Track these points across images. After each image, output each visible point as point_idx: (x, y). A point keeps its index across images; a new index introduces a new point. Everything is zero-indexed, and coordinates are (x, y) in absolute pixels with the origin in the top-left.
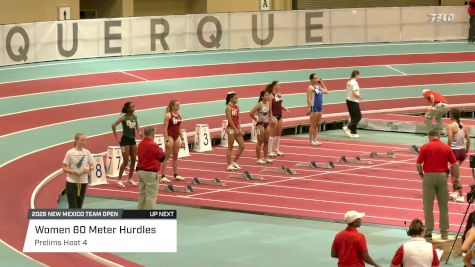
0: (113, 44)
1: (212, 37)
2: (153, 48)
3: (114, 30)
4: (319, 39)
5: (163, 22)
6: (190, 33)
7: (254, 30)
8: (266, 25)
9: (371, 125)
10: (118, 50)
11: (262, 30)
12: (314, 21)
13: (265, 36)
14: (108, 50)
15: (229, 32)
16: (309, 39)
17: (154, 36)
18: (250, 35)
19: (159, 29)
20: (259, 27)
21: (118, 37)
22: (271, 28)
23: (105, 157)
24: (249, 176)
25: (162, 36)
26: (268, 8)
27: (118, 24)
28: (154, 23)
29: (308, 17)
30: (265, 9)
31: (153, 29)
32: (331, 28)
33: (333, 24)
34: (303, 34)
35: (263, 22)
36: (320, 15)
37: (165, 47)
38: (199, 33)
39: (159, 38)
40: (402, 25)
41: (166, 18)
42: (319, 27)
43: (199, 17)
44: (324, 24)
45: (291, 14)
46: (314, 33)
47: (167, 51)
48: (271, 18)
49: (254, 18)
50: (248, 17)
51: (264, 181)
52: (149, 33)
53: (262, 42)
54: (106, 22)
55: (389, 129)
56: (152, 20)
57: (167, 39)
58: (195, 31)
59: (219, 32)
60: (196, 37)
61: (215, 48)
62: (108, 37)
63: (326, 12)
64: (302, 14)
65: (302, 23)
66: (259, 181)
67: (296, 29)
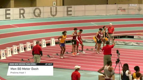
0: (8, 16)
1: (38, 14)
2: (20, 17)
3: (8, 12)
4: (71, 15)
5: (23, 9)
6: (31, 13)
7: (51, 12)
8: (55, 10)
9: (87, 41)
10: (9, 18)
11: (53, 12)
12: (69, 9)
13: (54, 14)
14: (6, 18)
15: (43, 12)
16: (68, 15)
17: (20, 14)
18: (50, 14)
19: (22, 12)
20: (52, 11)
21: (9, 14)
22: (56, 12)
23: (5, 51)
24: (49, 56)
25: (23, 14)
26: (55, 5)
27: (9, 10)
28: (20, 10)
29: (67, 8)
30: (54, 5)
31: (20, 12)
32: (74, 11)
33: (75, 10)
34: (66, 13)
35: (54, 10)
36: (71, 7)
37: (24, 17)
38: (34, 13)
39: (22, 14)
40: (96, 10)
41: (24, 8)
42: (71, 11)
43: (34, 8)
44: (72, 10)
45: (62, 7)
46: (69, 13)
47: (24, 18)
48: (56, 8)
49: (51, 8)
50: (49, 8)
51: (54, 58)
52: (19, 13)
53: (53, 16)
54: (6, 10)
55: (92, 42)
56: (20, 9)
57: (24, 15)
58: (33, 12)
59: (40, 12)
60: (33, 14)
61: (39, 17)
62: (6, 14)
63: (73, 6)
64: (66, 7)
65: (66, 10)
66: (53, 58)
67: (64, 12)
